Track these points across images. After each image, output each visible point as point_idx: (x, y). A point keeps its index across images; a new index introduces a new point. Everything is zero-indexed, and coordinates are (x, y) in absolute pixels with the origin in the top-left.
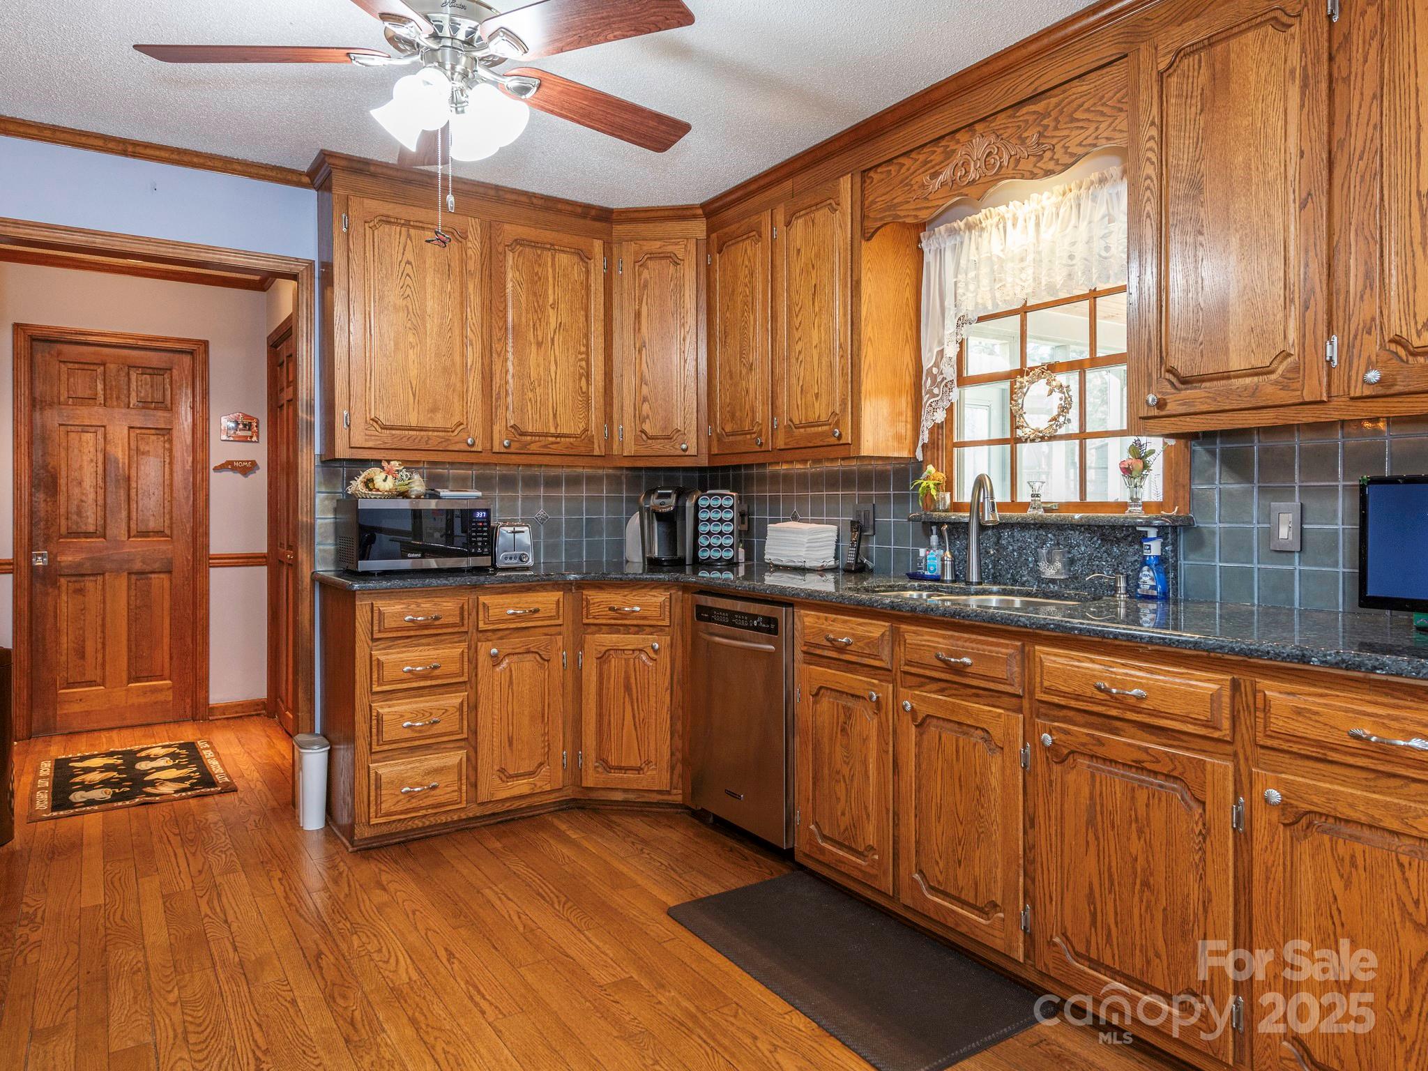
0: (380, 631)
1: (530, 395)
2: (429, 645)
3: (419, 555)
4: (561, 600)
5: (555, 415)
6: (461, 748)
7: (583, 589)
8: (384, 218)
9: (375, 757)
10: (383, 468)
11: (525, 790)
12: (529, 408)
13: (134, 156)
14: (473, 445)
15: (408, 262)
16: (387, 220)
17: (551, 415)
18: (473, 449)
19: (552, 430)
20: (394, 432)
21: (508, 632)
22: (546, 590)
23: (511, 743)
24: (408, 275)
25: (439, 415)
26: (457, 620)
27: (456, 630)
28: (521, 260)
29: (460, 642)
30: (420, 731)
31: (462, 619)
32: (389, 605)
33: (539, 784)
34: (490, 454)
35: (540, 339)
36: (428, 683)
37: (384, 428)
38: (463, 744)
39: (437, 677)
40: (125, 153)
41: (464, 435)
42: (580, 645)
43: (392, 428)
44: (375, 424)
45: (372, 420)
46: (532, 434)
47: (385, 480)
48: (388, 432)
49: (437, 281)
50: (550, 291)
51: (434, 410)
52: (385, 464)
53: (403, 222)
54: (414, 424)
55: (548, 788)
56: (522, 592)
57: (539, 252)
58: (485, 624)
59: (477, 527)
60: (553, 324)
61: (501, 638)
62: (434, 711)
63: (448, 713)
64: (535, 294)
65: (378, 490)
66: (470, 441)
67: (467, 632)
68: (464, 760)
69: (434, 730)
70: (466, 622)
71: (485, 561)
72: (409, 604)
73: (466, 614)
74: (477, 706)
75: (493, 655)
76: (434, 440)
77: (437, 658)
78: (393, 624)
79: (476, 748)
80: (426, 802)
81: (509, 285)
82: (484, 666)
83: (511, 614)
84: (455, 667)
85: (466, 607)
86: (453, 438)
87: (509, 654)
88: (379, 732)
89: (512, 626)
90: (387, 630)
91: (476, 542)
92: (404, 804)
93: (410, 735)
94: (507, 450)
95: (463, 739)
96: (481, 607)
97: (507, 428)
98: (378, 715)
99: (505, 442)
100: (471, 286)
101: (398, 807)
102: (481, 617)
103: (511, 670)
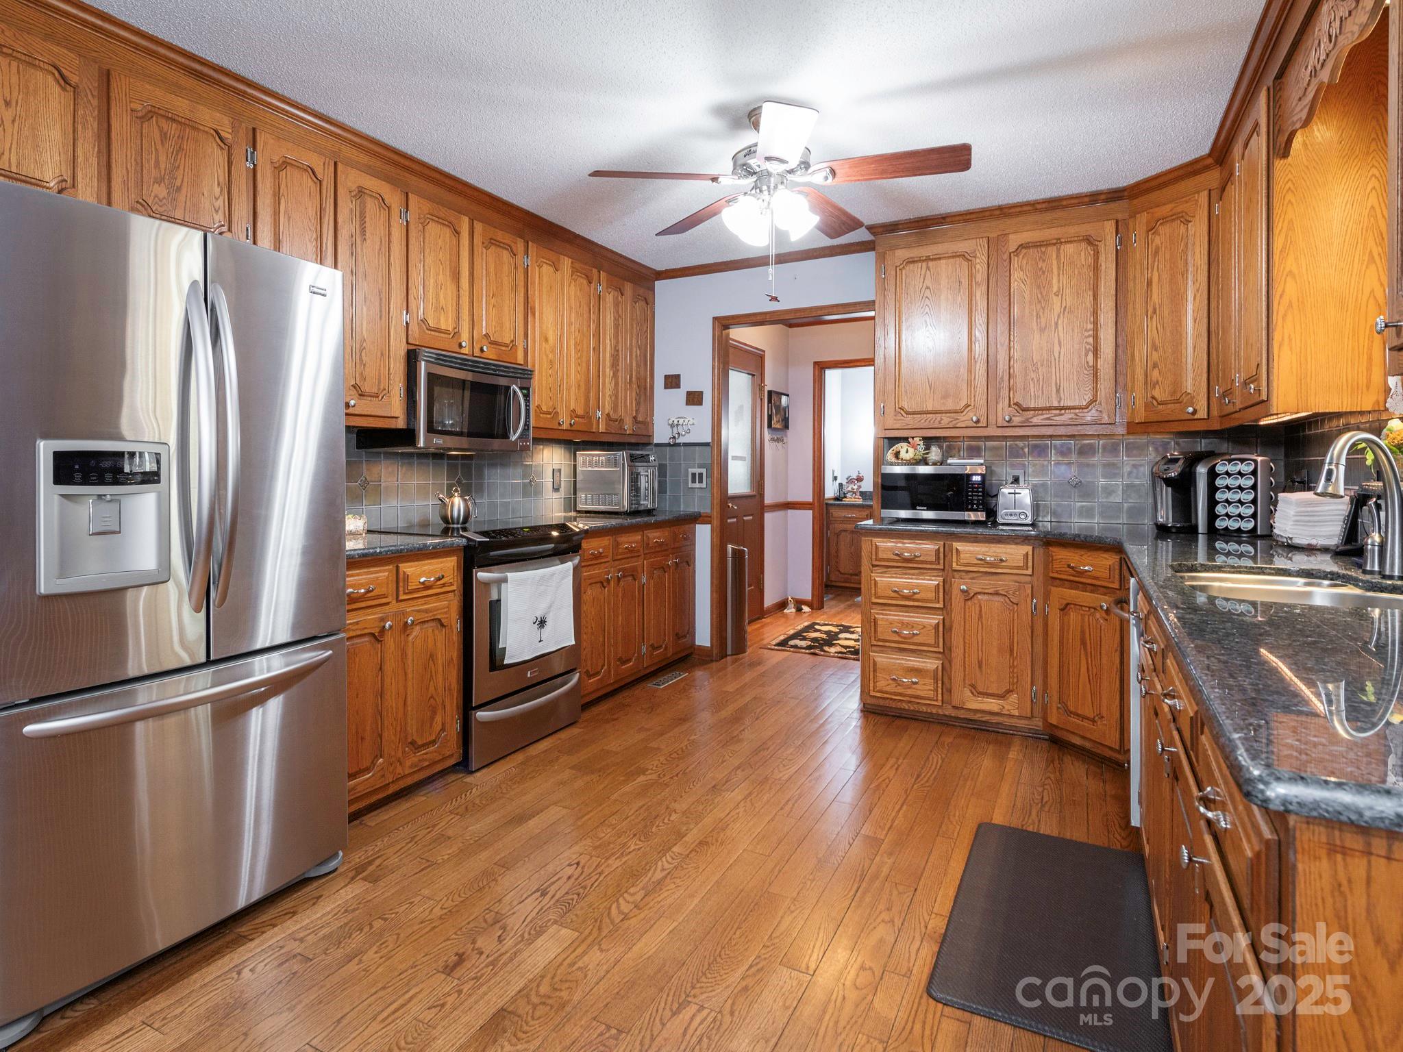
0: (875, 560)
1: (1033, 375)
2: (913, 575)
3: (926, 508)
4: (1030, 553)
5: (1058, 391)
6: (938, 658)
7: (1051, 545)
8: (910, 260)
9: (874, 648)
10: (909, 443)
11: (994, 708)
12: (1032, 385)
13: (785, 262)
14: (978, 421)
15: (928, 288)
16: (912, 261)
17: (1054, 390)
18: (978, 425)
19: (1056, 404)
20: (915, 416)
21: (979, 574)
22: (1017, 544)
23: (980, 667)
24: (927, 297)
25: (950, 401)
26: (933, 559)
27: (934, 566)
28: (1025, 262)
29: (938, 576)
30: (905, 638)
31: (938, 558)
32: (883, 542)
33: (1007, 706)
34: (995, 429)
35: (1043, 325)
36: (911, 603)
37: (908, 413)
38: (940, 656)
39: (918, 600)
41: (971, 414)
42: (1047, 596)
43: (914, 413)
44: (902, 412)
45: (900, 408)
46: (1035, 409)
47: (907, 452)
48: (911, 416)
49: (950, 296)
50: (1055, 281)
51: (945, 397)
52: (910, 440)
53: (924, 258)
54: (930, 409)
55: (1016, 713)
56: (993, 543)
57: (1043, 249)
58: (957, 564)
59: (973, 488)
60: (1057, 309)
61: (973, 578)
62: (914, 625)
63: (924, 630)
64: (1039, 287)
65: (902, 459)
66: (975, 419)
67: (944, 570)
68: (940, 668)
69: (916, 640)
70: (942, 562)
71: (981, 516)
72: (897, 543)
73: (942, 555)
74: (950, 629)
75: (963, 591)
76: (946, 420)
77: (917, 586)
78: (885, 556)
79: (950, 662)
80: (909, 692)
81: (1014, 285)
82: (957, 598)
83: (981, 560)
84: (932, 595)
85: (942, 550)
86: (962, 417)
87: (979, 593)
88: (876, 631)
89: (982, 570)
90: (881, 560)
91: (972, 500)
92: (892, 688)
93: (897, 638)
94: (1009, 424)
95: (939, 653)
96: (954, 551)
97: (1010, 406)
98: (875, 619)
99: (1007, 418)
100: (978, 294)
101: (888, 689)
102: (954, 559)
103: (980, 606)
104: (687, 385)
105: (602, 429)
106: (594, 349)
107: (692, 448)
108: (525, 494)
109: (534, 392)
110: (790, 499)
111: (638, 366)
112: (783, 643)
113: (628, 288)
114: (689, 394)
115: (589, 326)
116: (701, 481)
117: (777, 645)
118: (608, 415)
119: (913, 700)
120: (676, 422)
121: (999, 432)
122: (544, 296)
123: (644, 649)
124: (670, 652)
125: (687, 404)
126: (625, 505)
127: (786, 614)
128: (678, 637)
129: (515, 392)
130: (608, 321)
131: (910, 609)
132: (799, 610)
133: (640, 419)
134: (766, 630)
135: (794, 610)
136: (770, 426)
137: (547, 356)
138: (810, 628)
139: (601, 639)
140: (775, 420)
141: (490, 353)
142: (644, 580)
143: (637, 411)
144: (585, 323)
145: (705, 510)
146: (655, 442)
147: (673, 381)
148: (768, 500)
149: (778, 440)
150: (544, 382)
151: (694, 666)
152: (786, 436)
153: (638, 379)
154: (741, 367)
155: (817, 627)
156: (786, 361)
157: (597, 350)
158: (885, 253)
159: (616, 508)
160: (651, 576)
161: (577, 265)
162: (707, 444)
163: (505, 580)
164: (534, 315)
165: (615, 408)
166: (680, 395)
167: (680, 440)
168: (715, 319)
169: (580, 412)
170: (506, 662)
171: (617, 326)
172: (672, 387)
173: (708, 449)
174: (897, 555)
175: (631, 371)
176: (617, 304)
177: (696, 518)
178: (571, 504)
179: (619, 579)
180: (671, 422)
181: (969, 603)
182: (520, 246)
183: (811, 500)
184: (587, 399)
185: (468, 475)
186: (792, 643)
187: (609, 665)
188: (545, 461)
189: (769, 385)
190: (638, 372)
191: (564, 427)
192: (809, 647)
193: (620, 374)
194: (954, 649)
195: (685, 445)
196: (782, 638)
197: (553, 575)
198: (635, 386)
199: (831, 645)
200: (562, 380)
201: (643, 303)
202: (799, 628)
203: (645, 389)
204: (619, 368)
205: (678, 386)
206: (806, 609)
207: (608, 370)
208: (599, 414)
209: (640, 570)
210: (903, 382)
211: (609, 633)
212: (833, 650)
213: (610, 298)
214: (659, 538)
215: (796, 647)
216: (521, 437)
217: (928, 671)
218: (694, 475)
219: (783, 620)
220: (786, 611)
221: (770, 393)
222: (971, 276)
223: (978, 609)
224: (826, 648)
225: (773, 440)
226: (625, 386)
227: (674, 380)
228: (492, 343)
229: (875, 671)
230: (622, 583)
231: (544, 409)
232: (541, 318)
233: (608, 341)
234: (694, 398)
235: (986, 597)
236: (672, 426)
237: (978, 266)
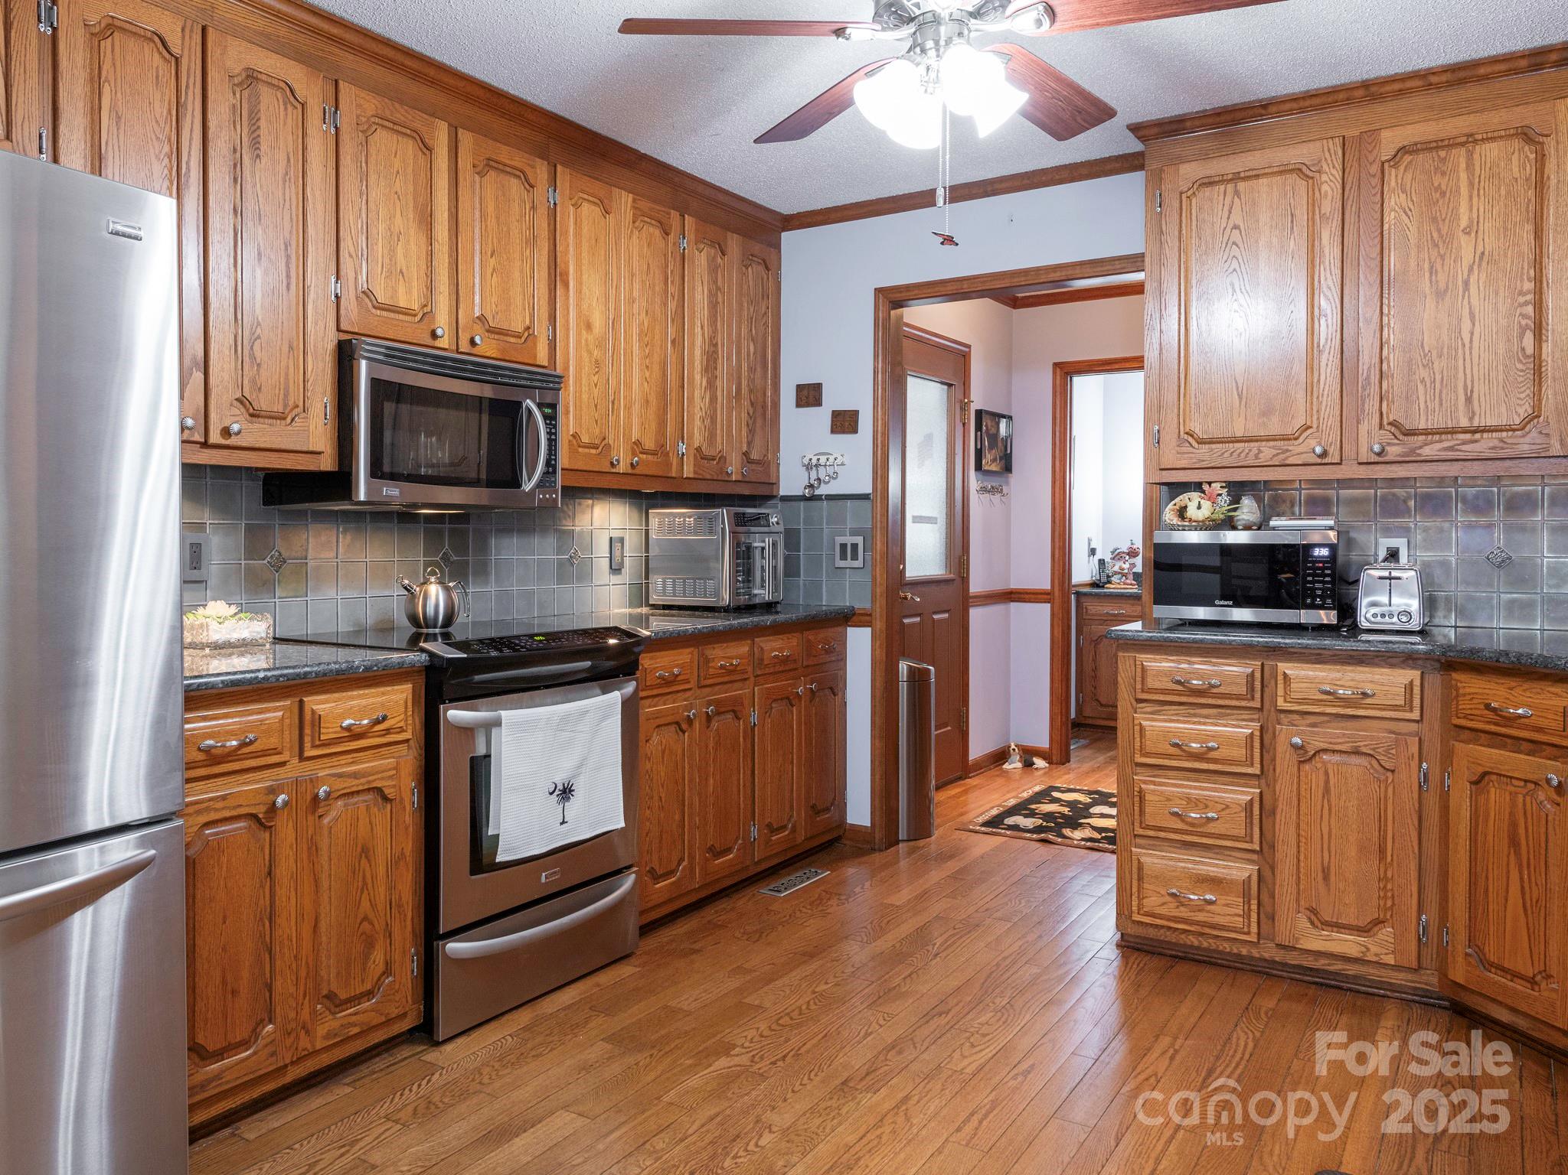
0: (1143, 691)
1: (1424, 373)
2: (1208, 717)
3: (1231, 603)
4: (1417, 682)
5: (1469, 400)
6: (1250, 862)
7: (1455, 670)
8: (1206, 180)
9: (1139, 841)
10: (1203, 492)
11: (1353, 951)
12: (1421, 388)
13: (994, 194)
14: (1325, 454)
15: (1236, 227)
16: (1209, 183)
17: (1462, 398)
18: (1326, 461)
19: (1464, 422)
20: (1214, 446)
21: (1326, 718)
22: (1392, 666)
23: (1326, 878)
24: (1234, 243)
25: (1275, 419)
26: (1243, 690)
27: (1243, 703)
28: (1409, 176)
29: (1252, 720)
30: (1192, 825)
31: (1251, 688)
32: (1155, 661)
33: (1374, 949)
34: (1356, 467)
35: (1442, 286)
36: (1206, 766)
37: (1201, 442)
38: (1255, 857)
39: (1215, 761)
40: (986, 194)
41: (1312, 442)
42: (1447, 758)
43: (1211, 441)
44: (1190, 439)
45: (1187, 433)
46: (1426, 432)
47: (1199, 507)
48: (1207, 446)
49: (1275, 240)
50: (1463, 209)
51: (1267, 412)
52: (1205, 487)
53: (1230, 177)
54: (1239, 434)
55: (1390, 960)
56: (1349, 664)
57: (1442, 154)
58: (1285, 701)
59: (1314, 569)
60: (1467, 255)
61: (1314, 725)
62: (1209, 803)
63: (1227, 811)
64: (1434, 220)
65: (1190, 520)
66: (1318, 450)
67: (1261, 709)
68: (1255, 878)
69: (1212, 828)
70: (1258, 695)
71: (1327, 617)
72: (1179, 662)
73: (1258, 684)
74: (1273, 812)
75: (1295, 747)
76: (1267, 452)
77: (1214, 736)
78: (1157, 685)
79: (1273, 868)
80: (1201, 917)
81: (1390, 218)
82: (1285, 760)
83: (1328, 693)
84: (1240, 753)
85: (1258, 675)
86: (1295, 447)
87: (1325, 751)
88: (1142, 812)
89: (1329, 710)
90: (1151, 691)
91: (1314, 589)
92: (1170, 909)
93: (1180, 825)
94: (1380, 458)
95: (1253, 851)
96: (1280, 678)
97: (1381, 426)
98: (1141, 791)
99: (1377, 448)
100: (1325, 236)
101: (1163, 911)
102: (1280, 692)
103: (1327, 773)
104: (832, 401)
105: (688, 471)
106: (673, 342)
107: (840, 503)
108: (561, 580)
109: (567, 412)
110: (1014, 585)
111: (751, 369)
112: (995, 822)
113: (734, 243)
114: (837, 415)
115: (665, 304)
116: (855, 557)
117: (986, 824)
118: (699, 449)
119: (1207, 930)
120: (814, 461)
121: (1363, 472)
122: (585, 254)
123: (754, 832)
124: (801, 837)
125: (833, 432)
126: (726, 598)
127: (1007, 772)
128: (815, 811)
129: (530, 412)
130: (698, 297)
131: (1203, 776)
132: (1028, 765)
133: (754, 456)
134: (972, 796)
135: (1019, 765)
136: (979, 467)
137: (590, 353)
138: (1044, 795)
139: (677, 817)
140: (988, 457)
141: (487, 348)
142: (754, 718)
143: (749, 443)
144: (658, 300)
145: (862, 603)
146: (782, 493)
147: (810, 395)
148: (976, 586)
149: (993, 490)
150: (585, 396)
151: (843, 858)
152: (1007, 483)
153: (751, 391)
154: (927, 371)
155: (1056, 794)
156: (1008, 359)
157: (678, 342)
158: (1161, 170)
159: (710, 601)
160: (766, 711)
161: (645, 205)
162: (864, 497)
163: (498, 723)
164: (566, 285)
165: (711, 437)
166: (820, 417)
167: (823, 490)
168: (878, 291)
169: (649, 444)
170: (499, 859)
171: (713, 306)
172: (808, 405)
173: (867, 504)
174: (1178, 682)
175: (739, 378)
176: (713, 269)
177: (847, 618)
178: (640, 594)
179: (709, 718)
180: (806, 461)
181: (1307, 767)
182: (540, 172)
183: (1047, 586)
184: (662, 423)
185: (461, 548)
186: (1010, 821)
187: (692, 858)
188: (596, 524)
189: (978, 400)
190: (751, 380)
191: (622, 468)
192: (1038, 830)
193: (719, 383)
194: (1279, 847)
195: (831, 498)
196: (995, 812)
197: (584, 713)
198: (746, 403)
199: (1075, 825)
200: (617, 392)
201: (761, 269)
202: (1025, 795)
203: (764, 407)
204: (718, 373)
205: (818, 402)
206: (1039, 763)
207: (698, 377)
208: (683, 448)
209: (746, 702)
210: (1192, 387)
211: (691, 805)
212: (1078, 834)
213: (701, 260)
214: (781, 650)
215: (1015, 828)
216: (540, 485)
217: (1232, 882)
218: (843, 546)
219: (1000, 781)
220: (1006, 766)
221: (979, 414)
222: (1313, 205)
223: (1322, 778)
224: (1067, 832)
225: (983, 490)
226: (729, 401)
227: (812, 393)
228: (491, 331)
229: (1140, 879)
230: (715, 725)
231: (585, 439)
232: (579, 292)
233: (698, 330)
234: (844, 422)
235: (1336, 758)
236: (808, 467)
237: (1325, 188)
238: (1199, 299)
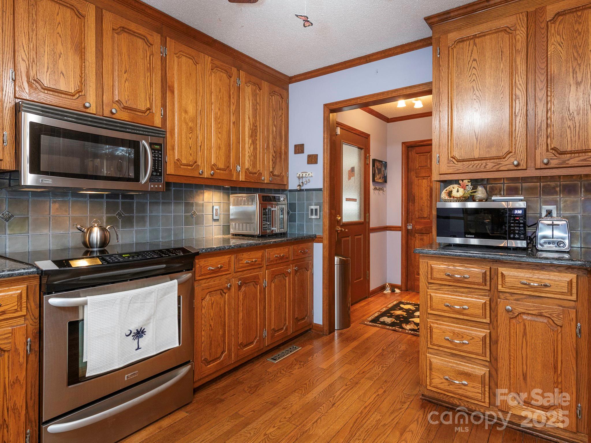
0: (431, 279)
1: (570, 123)
2: (462, 293)
3: (473, 236)
4: (574, 281)
6: (485, 366)
8: (460, 40)
9: (430, 350)
10: (460, 184)
14: (518, 165)
15: (475, 60)
16: (463, 40)
18: (519, 168)
20: (464, 163)
21: (524, 297)
22: (560, 271)
23: (525, 378)
25: (494, 149)
26: (481, 280)
27: (481, 287)
29: (485, 296)
30: (456, 346)
31: (485, 280)
32: (437, 264)
34: (534, 170)
36: (461, 317)
37: (458, 161)
38: (487, 364)
39: (467, 315)
40: (367, 62)
41: (512, 159)
43: (463, 160)
44: (454, 160)
45: (452, 157)
46: (571, 152)
47: (458, 191)
48: (461, 163)
49: (493, 65)
51: (490, 146)
52: (461, 182)
53: (472, 37)
54: (477, 156)
57: (579, 13)
58: (502, 287)
59: (515, 220)
61: (517, 299)
62: (465, 336)
63: (473, 340)
64: (575, 47)
65: (454, 197)
66: (516, 163)
67: (490, 290)
68: (487, 375)
69: (465, 348)
70: (488, 283)
71: (522, 244)
72: (449, 265)
73: (488, 278)
74: (497, 342)
75: (508, 311)
76: (490, 165)
77: (466, 303)
78: (438, 276)
79: (496, 371)
80: (460, 392)
81: (551, 49)
82: (502, 317)
83: (525, 284)
84: (480, 312)
85: (488, 273)
86: (504, 162)
87: (524, 313)
88: (431, 337)
89: (526, 293)
90: (434, 279)
91: (514, 230)
92: (445, 386)
93: (449, 345)
94: (547, 166)
95: (486, 361)
96: (500, 275)
97: (547, 150)
98: (430, 327)
99: (545, 161)
100: (518, 60)
101: (441, 386)
102: (500, 282)
103: (525, 325)
104: (308, 151)
105: (242, 178)
106: (234, 123)
107: (311, 192)
109: (173, 149)
110: (388, 224)
111: (274, 138)
112: (375, 320)
113: (265, 85)
114: (309, 156)
115: (230, 107)
116: (316, 214)
117: (371, 321)
118: (248, 169)
119: (463, 398)
120: (301, 176)
121: (538, 173)
122: (183, 79)
123: (265, 333)
124: (291, 331)
125: (308, 163)
126: (258, 233)
127: (385, 294)
128: (297, 320)
129: (144, 146)
130: (247, 105)
131: (461, 321)
132: (393, 291)
133: (276, 173)
134: (372, 305)
135: (390, 292)
136: (374, 180)
137: (187, 124)
138: (397, 307)
139: (221, 333)
140: (377, 177)
141: (123, 116)
142: (265, 283)
143: (273, 168)
144: (225, 104)
145: (319, 234)
146: (289, 189)
147: (299, 149)
148: (372, 225)
149: (380, 189)
150: (184, 143)
151: (311, 339)
152: (385, 187)
153: (274, 147)
154: (352, 142)
155: (402, 306)
156: (384, 142)
157: (236, 123)
158: (439, 38)
159: (252, 232)
160: (272, 280)
161: (218, 63)
162: (320, 190)
163: (85, 303)
164: (173, 92)
165: (254, 165)
166: (303, 157)
167: (304, 187)
168: (325, 105)
169: (221, 165)
170: (88, 375)
171: (255, 110)
172: (299, 153)
173: (320, 192)
174: (448, 275)
175: (268, 141)
176: (255, 95)
177: (313, 239)
179: (240, 287)
180: (298, 175)
181: (514, 321)
182: (156, 39)
183: (400, 225)
184: (228, 157)
185: (129, 210)
186: (382, 319)
187: (230, 350)
189: (373, 155)
190: (274, 142)
191: (206, 175)
192: (393, 324)
193: (258, 142)
194: (500, 360)
195: (307, 190)
196: (376, 315)
198: (272, 151)
199: (408, 322)
200: (203, 142)
201: (278, 98)
202: (390, 306)
203: (280, 153)
204: (258, 138)
205: (302, 152)
206: (397, 291)
207: (247, 139)
208: (239, 168)
209: (261, 278)
210: (455, 136)
211: (229, 326)
212: (408, 327)
213: (248, 90)
214: (279, 254)
215: (383, 323)
217: (476, 376)
218: (312, 210)
219: (382, 299)
220: (385, 292)
221: (374, 161)
222: (512, 46)
223: (522, 327)
224: (404, 325)
225: (375, 189)
226: (263, 150)
227: (297, 148)
228: (125, 108)
229: (431, 369)
230: (243, 289)
231: (184, 162)
232: (180, 96)
233: (247, 119)
234: (312, 159)
235: (529, 318)
236: (299, 178)
237: (518, 37)
238: (457, 95)
